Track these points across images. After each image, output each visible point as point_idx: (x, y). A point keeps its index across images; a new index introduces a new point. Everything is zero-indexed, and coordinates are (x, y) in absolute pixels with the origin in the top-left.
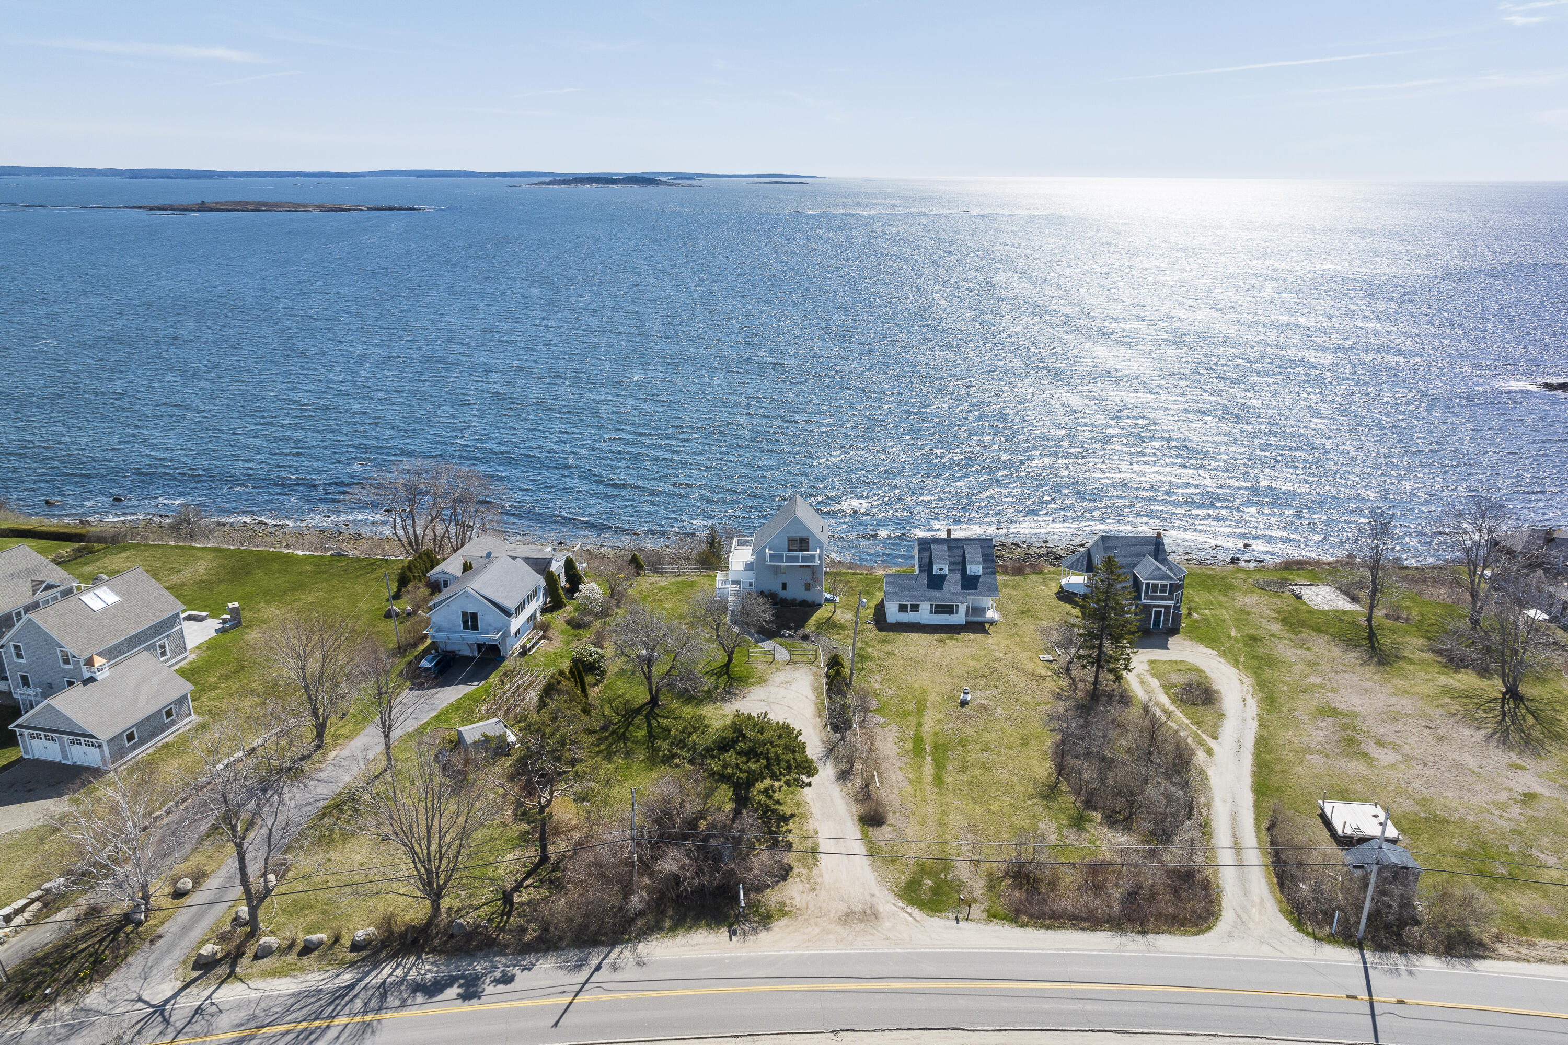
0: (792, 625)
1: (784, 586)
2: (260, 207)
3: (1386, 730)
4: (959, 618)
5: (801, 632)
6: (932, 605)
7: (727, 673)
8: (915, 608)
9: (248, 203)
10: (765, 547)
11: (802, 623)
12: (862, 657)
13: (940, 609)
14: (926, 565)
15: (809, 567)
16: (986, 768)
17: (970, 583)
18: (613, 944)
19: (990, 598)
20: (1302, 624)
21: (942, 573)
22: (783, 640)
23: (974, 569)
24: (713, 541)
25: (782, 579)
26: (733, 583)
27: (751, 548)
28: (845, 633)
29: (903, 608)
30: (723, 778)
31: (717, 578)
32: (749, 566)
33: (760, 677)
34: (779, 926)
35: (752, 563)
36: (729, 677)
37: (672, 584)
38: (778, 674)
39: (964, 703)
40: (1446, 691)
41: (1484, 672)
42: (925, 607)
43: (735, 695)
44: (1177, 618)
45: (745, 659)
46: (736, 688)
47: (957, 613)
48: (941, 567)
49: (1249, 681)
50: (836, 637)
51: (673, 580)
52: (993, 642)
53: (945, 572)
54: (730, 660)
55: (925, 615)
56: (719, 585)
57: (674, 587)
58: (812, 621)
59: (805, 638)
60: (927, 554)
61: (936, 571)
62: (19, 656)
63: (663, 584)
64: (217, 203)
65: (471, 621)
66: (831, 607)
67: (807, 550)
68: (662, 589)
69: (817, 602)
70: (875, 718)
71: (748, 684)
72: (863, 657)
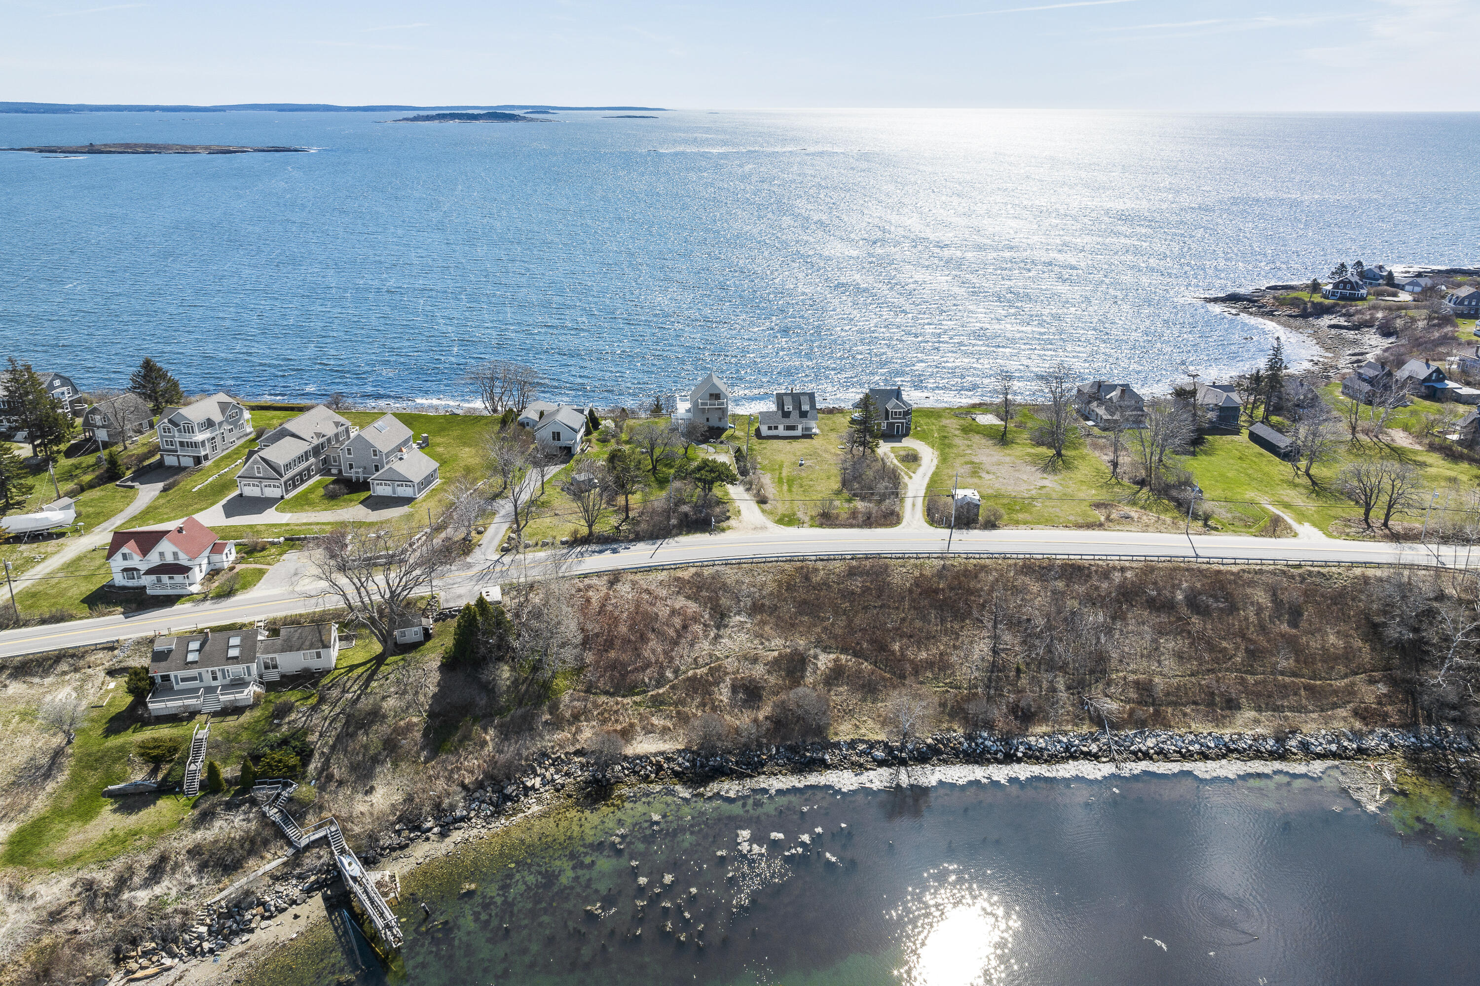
0: (714, 438)
1: (707, 419)
2: (148, 149)
3: (993, 469)
4: (799, 432)
6: (784, 426)
7: (686, 457)
9: (136, 145)
10: (697, 399)
11: (719, 436)
12: (750, 449)
13: (789, 428)
14: (781, 406)
15: (720, 408)
16: (810, 486)
17: (803, 415)
18: (665, 538)
19: (814, 422)
20: (971, 430)
21: (789, 410)
22: (710, 444)
23: (806, 407)
24: (658, 404)
25: (707, 416)
26: (680, 419)
27: (688, 402)
28: (742, 440)
29: (770, 428)
30: (699, 480)
31: (673, 417)
32: (688, 411)
34: (728, 532)
35: (690, 408)
36: (687, 459)
39: (801, 465)
40: (1029, 454)
41: (1049, 448)
42: (781, 427)
44: (908, 429)
45: (693, 451)
47: (797, 430)
48: (789, 407)
49: (936, 453)
50: (737, 441)
52: (815, 442)
53: (791, 410)
54: (686, 452)
55: (781, 431)
56: (673, 420)
58: (724, 436)
59: (722, 442)
60: (781, 401)
61: (786, 409)
62: (350, 454)
64: (105, 145)
65: (557, 436)
66: (732, 430)
67: (719, 400)
69: (725, 428)
70: (759, 472)
72: (752, 450)
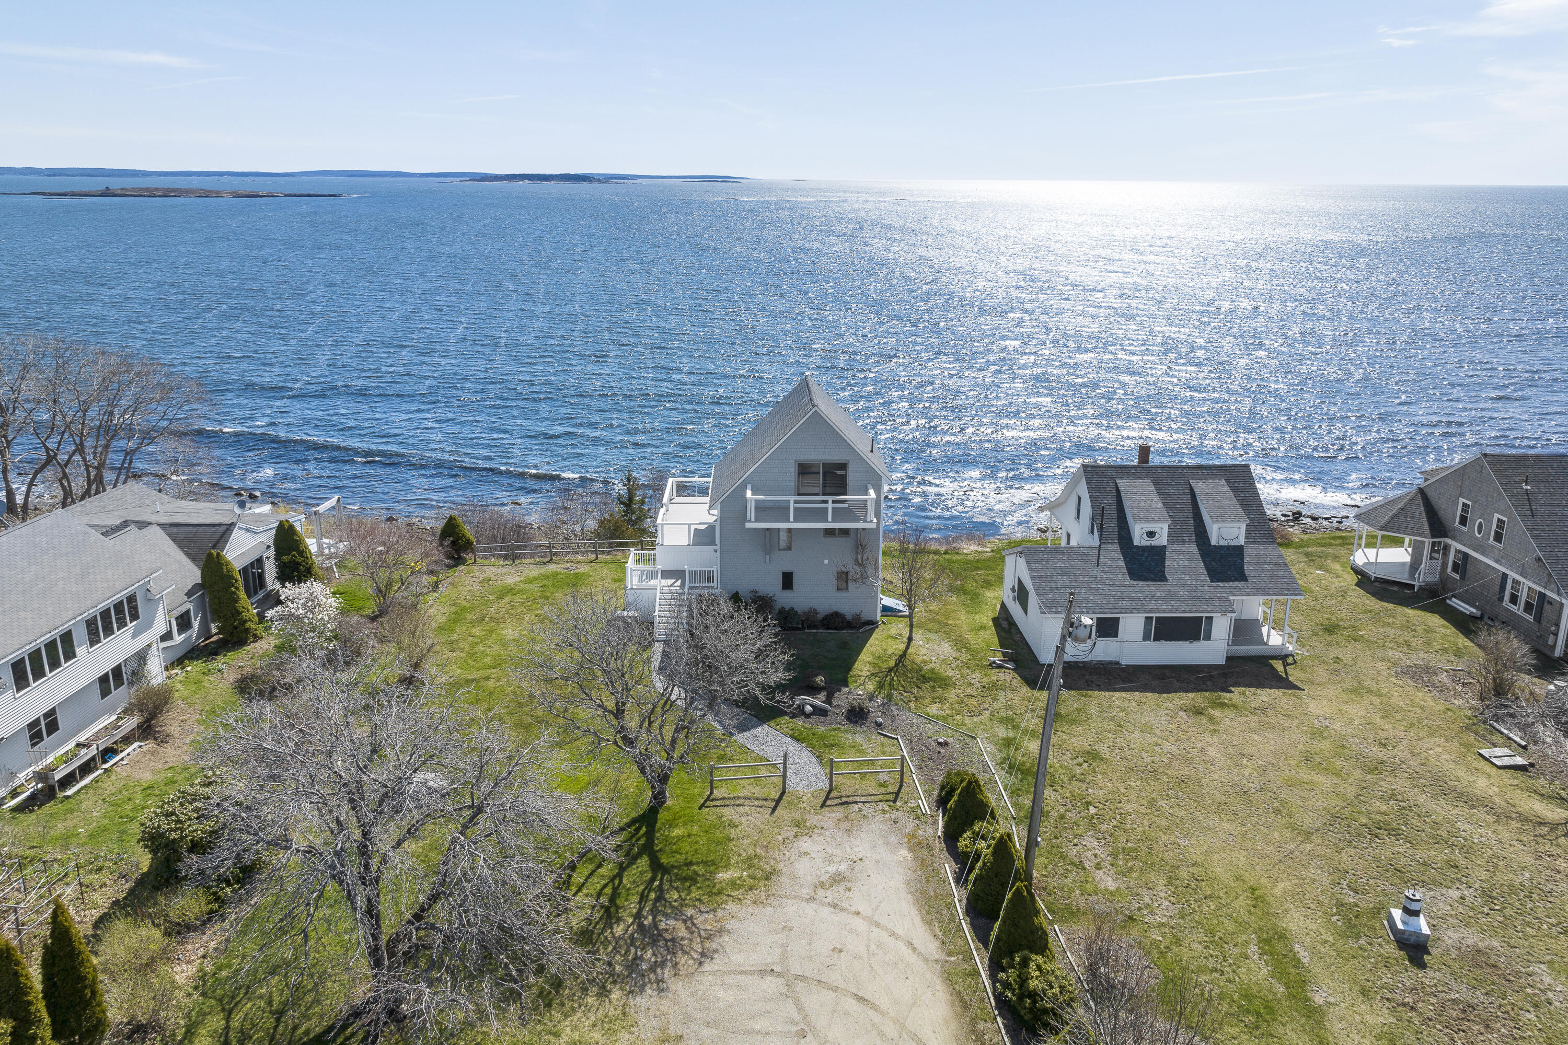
0: (820, 680)
1: (788, 581)
2: (168, 193)
4: (1216, 649)
5: (844, 699)
6: (1149, 619)
7: (649, 849)
8: (1107, 628)
10: (743, 487)
11: (840, 671)
13: (1167, 628)
14: (1112, 526)
15: (845, 532)
17: (1223, 565)
19: (1261, 599)
21: (1155, 542)
22: (799, 722)
23: (1225, 530)
24: (631, 499)
25: (784, 562)
26: (666, 574)
27: (707, 499)
28: (952, 694)
31: (630, 564)
32: (703, 537)
33: (750, 862)
35: (711, 528)
36: (657, 867)
37: (530, 581)
38: (805, 844)
42: (1132, 624)
43: (673, 946)
45: (700, 790)
46: (677, 913)
47: (1208, 637)
48: (1150, 529)
50: (933, 709)
51: (534, 571)
53: (1162, 539)
54: (659, 799)
55: (1134, 643)
56: (633, 581)
57: (536, 586)
58: (863, 665)
59: (856, 715)
60: (1110, 500)
61: (1139, 537)
63: (510, 581)
64: (122, 189)
66: (899, 627)
67: (845, 494)
68: (509, 591)
69: (865, 617)
71: (716, 893)
